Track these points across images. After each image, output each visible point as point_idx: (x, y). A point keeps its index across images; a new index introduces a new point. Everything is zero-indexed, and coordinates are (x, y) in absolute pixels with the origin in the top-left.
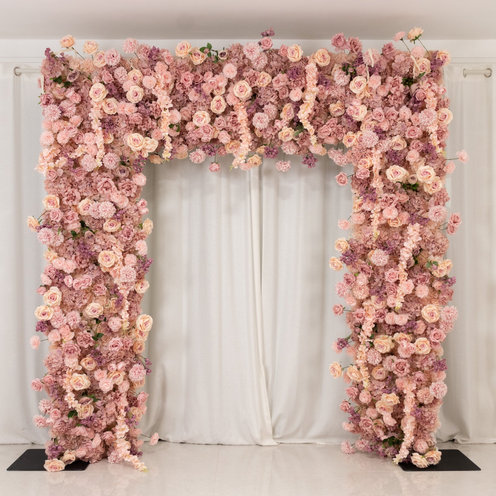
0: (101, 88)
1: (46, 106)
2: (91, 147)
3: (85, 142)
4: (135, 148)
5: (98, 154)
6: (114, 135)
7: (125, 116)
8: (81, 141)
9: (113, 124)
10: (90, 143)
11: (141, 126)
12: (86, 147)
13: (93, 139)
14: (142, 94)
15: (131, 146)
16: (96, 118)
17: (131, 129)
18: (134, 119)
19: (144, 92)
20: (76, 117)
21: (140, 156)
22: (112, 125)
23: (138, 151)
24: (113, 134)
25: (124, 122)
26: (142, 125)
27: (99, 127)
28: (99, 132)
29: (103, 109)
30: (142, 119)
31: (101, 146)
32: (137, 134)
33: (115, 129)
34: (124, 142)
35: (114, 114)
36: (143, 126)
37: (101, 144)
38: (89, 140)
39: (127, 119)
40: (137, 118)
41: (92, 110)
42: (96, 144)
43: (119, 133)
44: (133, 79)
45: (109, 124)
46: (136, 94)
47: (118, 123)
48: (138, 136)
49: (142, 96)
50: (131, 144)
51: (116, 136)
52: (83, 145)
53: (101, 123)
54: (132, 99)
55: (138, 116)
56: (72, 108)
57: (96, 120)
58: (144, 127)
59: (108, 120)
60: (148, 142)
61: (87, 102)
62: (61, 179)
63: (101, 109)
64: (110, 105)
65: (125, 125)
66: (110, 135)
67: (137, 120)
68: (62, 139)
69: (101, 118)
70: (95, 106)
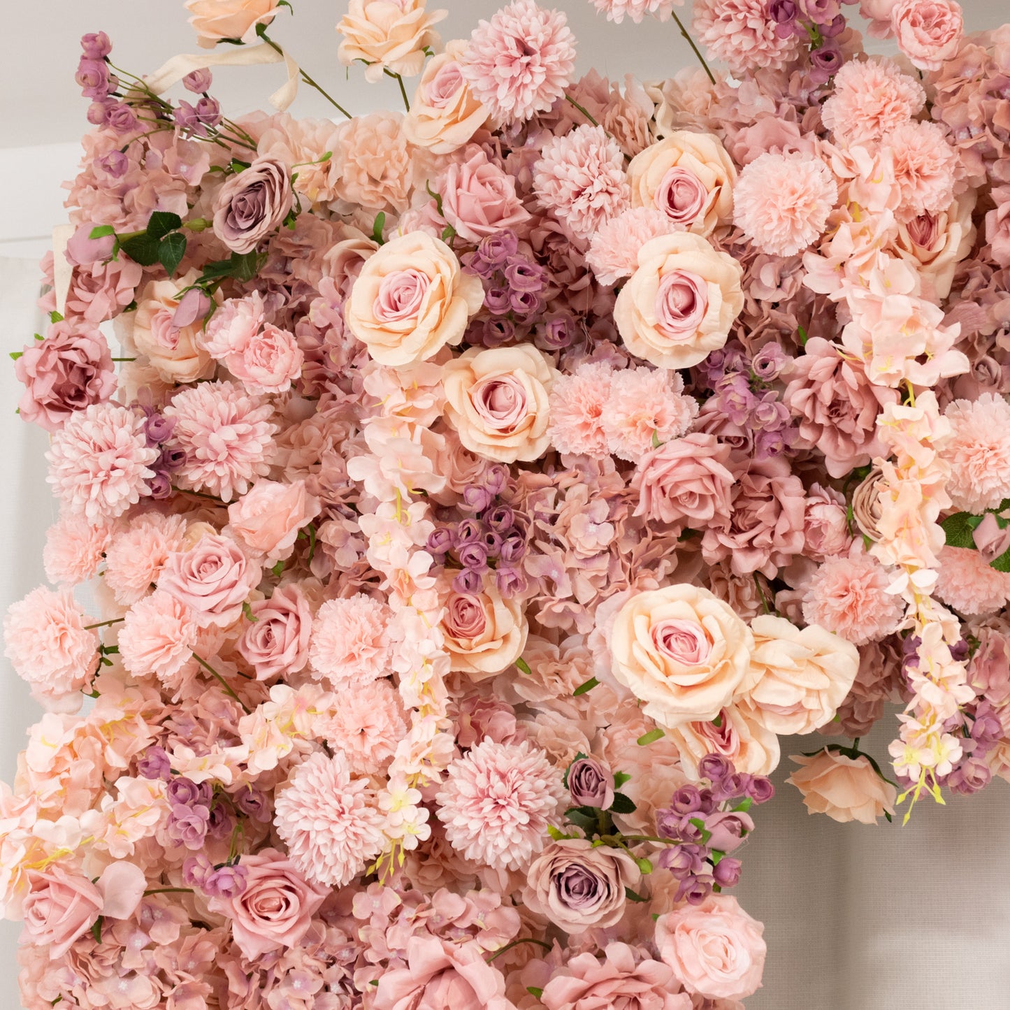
0: (430, 270)
1: (56, 417)
2: (362, 704)
3: (321, 665)
4: (673, 701)
5: (403, 750)
6: (531, 611)
7: (610, 466)
8: (288, 657)
9: (518, 531)
10: (349, 670)
11: (724, 540)
12: (323, 705)
13: (376, 643)
14: (726, 297)
15: (641, 690)
16: (394, 490)
17: (653, 564)
18: (668, 483)
19: (746, 285)
20: (269, 492)
21: (715, 760)
22: (505, 535)
23: (698, 727)
24: (519, 601)
25: (602, 509)
26: (735, 530)
27: (415, 548)
28: (412, 587)
29: (456, 424)
30: (730, 478)
31: (427, 689)
32: (685, 589)
33: (535, 566)
34: (599, 662)
35: (530, 457)
36: (742, 538)
37: (428, 673)
38: (341, 652)
39: (618, 486)
40: (687, 470)
41: (373, 434)
42: (392, 680)
43: (563, 592)
44: (664, 202)
45: (487, 527)
46: (681, 299)
47: (553, 520)
48: (692, 602)
49: (732, 314)
50: (641, 670)
51: (540, 618)
52: (306, 690)
53: (430, 527)
54: (652, 336)
55: (693, 460)
56: (242, 428)
57: (398, 503)
58: (750, 547)
59: (476, 501)
60: (775, 654)
61: (349, 392)
62: (139, 940)
63: (440, 425)
64: (501, 396)
65: (606, 535)
66: (499, 608)
67: (695, 488)
68: (148, 644)
69: (437, 488)
70: (394, 400)
